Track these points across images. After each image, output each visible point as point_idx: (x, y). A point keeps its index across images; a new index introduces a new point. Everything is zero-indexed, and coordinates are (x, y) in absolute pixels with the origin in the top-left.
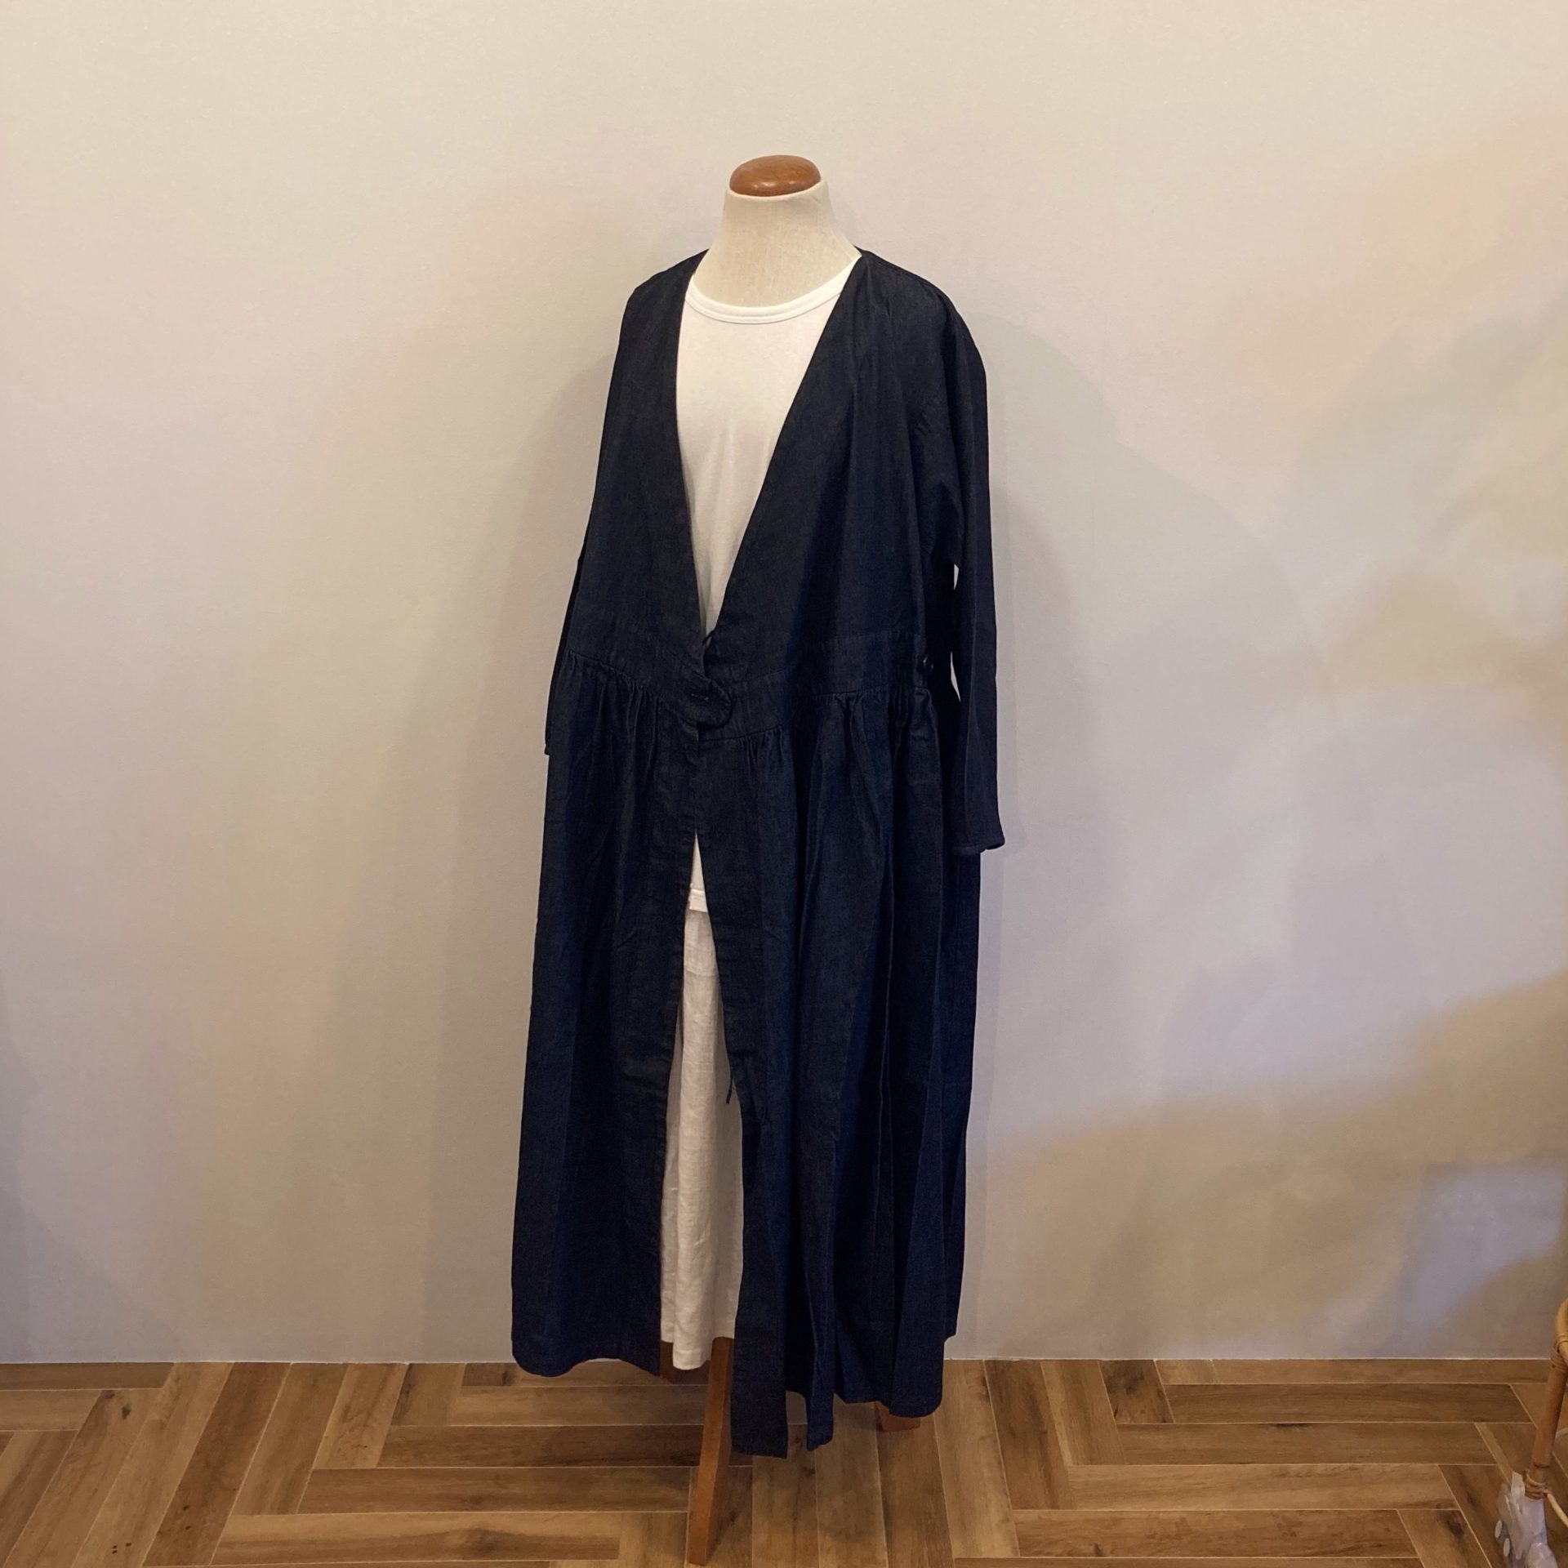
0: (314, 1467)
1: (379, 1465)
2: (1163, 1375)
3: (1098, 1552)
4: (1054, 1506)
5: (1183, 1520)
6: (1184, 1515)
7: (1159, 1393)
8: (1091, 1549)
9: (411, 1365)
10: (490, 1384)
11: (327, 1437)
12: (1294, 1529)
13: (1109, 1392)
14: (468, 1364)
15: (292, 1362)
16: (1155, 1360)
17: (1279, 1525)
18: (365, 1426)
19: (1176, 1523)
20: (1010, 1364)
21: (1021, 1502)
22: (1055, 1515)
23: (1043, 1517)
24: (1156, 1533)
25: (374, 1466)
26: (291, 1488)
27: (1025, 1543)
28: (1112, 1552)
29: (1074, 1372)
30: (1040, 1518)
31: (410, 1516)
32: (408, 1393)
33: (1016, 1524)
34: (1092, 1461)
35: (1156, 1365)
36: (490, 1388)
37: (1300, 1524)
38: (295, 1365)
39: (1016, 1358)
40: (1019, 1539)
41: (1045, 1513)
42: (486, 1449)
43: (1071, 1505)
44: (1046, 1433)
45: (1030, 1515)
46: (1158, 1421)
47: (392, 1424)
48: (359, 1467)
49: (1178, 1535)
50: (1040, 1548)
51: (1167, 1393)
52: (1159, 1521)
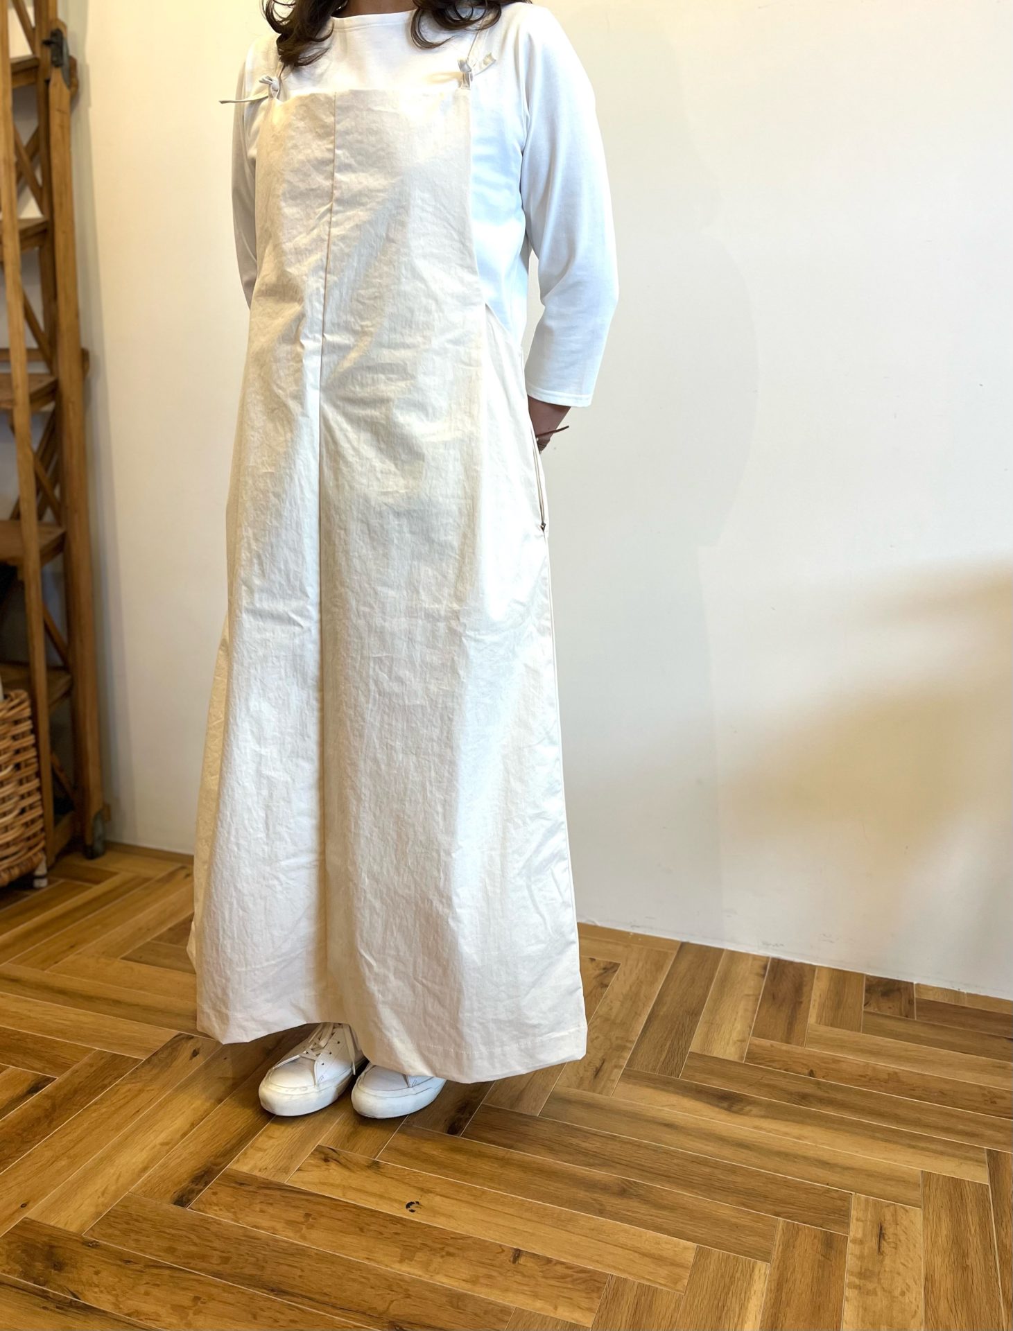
2: (918, 991)
3: (811, 1074)
4: (787, 1041)
5: (896, 1073)
6: (897, 1071)
7: (911, 1002)
8: (807, 1071)
12: (996, 1100)
13: (866, 991)
16: (915, 983)
17: (984, 1095)
19: (889, 1074)
20: (791, 963)
21: (758, 1033)
22: (785, 1047)
23: (774, 1045)
24: (868, 1075)
27: (752, 1056)
28: (823, 1077)
29: (841, 978)
30: (772, 1046)
33: (750, 1044)
34: (832, 1025)
35: (914, 987)
37: (1004, 1098)
39: (797, 960)
40: (748, 1053)
41: (777, 1044)
44: (801, 1002)
45: (767, 1043)
46: (901, 1015)
49: (886, 1081)
50: (763, 1061)
51: (917, 1003)
52: (874, 1069)
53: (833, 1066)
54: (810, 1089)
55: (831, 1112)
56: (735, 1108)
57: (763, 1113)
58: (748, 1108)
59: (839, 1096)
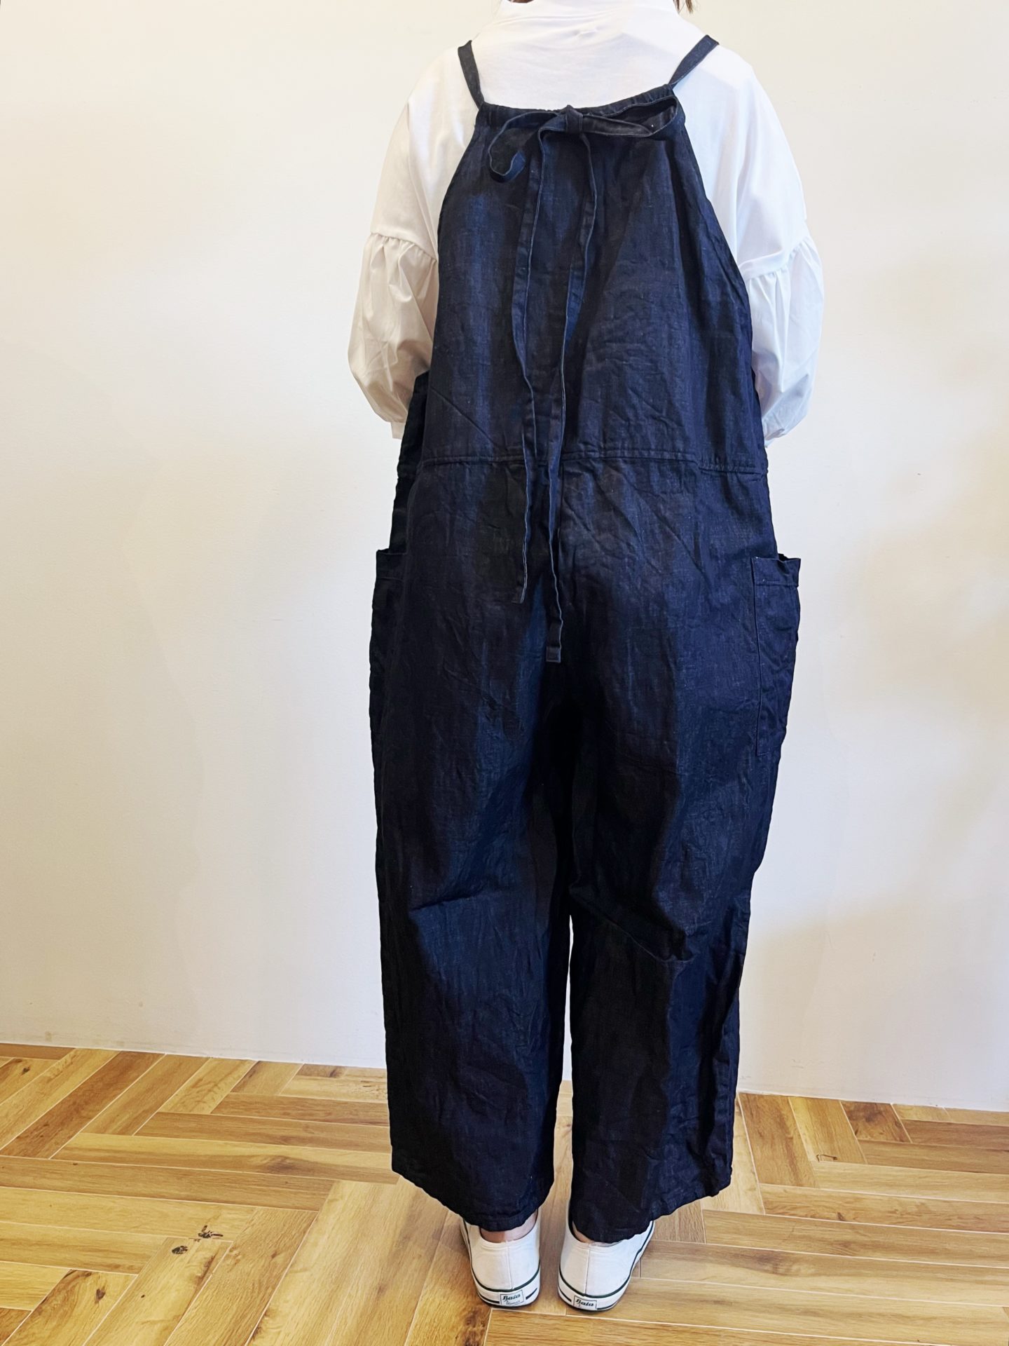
0: (161, 1109)
1: (212, 1113)
2: (899, 1112)
3: (840, 1217)
4: (799, 1184)
5: (923, 1204)
6: (923, 1201)
7: (897, 1123)
8: (835, 1215)
9: (259, 1062)
10: (318, 1075)
11: (177, 1095)
13: (849, 1117)
14: (305, 1065)
15: (166, 1053)
16: (891, 1104)
18: (210, 1091)
19: (917, 1206)
20: (760, 1096)
21: (767, 1180)
22: (799, 1191)
23: (788, 1190)
24: (897, 1210)
25: (207, 1112)
26: (136, 1121)
27: (770, 1206)
28: (854, 1219)
30: (785, 1191)
31: (226, 1144)
32: (251, 1076)
33: (761, 1192)
34: (833, 1160)
35: (893, 1107)
36: (319, 1078)
38: (168, 1055)
39: (766, 1093)
40: (765, 1203)
41: (789, 1188)
42: (302, 1110)
43: (814, 1185)
44: (792, 1138)
45: (778, 1188)
46: (896, 1140)
47: (233, 1091)
48: (195, 1112)
49: (919, 1214)
50: (785, 1210)
51: (905, 1125)
52: (901, 1204)
53: (858, 1205)
54: (848, 1236)
55: (879, 1258)
56: (781, 1271)
57: (813, 1271)
58: (795, 1267)
59: (881, 1239)
